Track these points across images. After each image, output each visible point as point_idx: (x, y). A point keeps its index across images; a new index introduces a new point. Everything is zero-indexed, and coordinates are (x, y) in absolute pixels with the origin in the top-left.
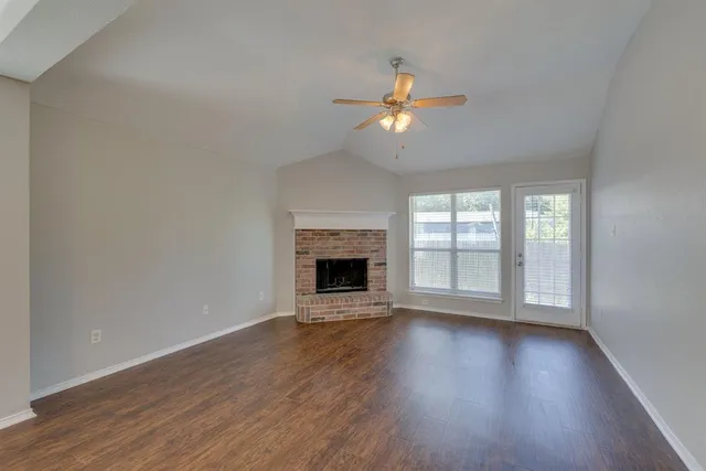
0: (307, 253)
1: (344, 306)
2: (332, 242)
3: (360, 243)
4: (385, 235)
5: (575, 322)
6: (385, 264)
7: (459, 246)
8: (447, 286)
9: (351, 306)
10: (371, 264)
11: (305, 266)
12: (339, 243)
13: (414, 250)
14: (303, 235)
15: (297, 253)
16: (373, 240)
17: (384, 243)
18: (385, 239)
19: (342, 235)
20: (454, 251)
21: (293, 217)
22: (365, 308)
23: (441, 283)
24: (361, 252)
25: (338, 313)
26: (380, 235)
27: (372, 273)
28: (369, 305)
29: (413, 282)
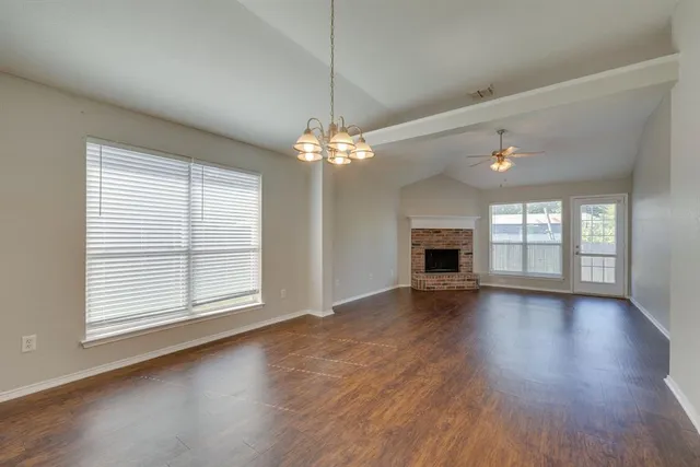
0: (419, 245)
1: (448, 280)
2: (435, 237)
3: (454, 238)
4: (472, 233)
5: (620, 292)
6: (472, 253)
7: (529, 242)
10: (461, 253)
11: (418, 254)
12: (441, 238)
13: (492, 243)
14: (416, 232)
15: (413, 244)
16: (463, 236)
17: (471, 239)
18: (472, 236)
20: (525, 245)
21: (410, 221)
23: (515, 267)
24: (455, 245)
25: (443, 285)
26: (468, 233)
27: (463, 260)
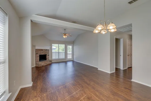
0: (38, 54)
1: (43, 63)
3: (46, 52)
5: (72, 60)
6: (49, 55)
7: (59, 52)
8: (58, 58)
19: (44, 50)
20: (59, 53)
26: (48, 50)
27: (47, 57)
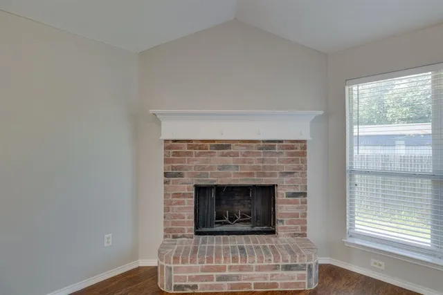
0: (180, 175)
2: (217, 159)
3: (263, 161)
4: (305, 148)
6: (305, 194)
9: (241, 269)
10: (281, 194)
11: (177, 195)
12: (230, 161)
13: (352, 172)
14: (174, 147)
15: (166, 174)
16: (284, 157)
17: (304, 162)
18: (304, 154)
19: (234, 148)
21: (159, 123)
22: (269, 273)
24: (264, 175)
25: (219, 279)
26: (296, 149)
27: (283, 208)
28: (276, 268)
29: (352, 225)
